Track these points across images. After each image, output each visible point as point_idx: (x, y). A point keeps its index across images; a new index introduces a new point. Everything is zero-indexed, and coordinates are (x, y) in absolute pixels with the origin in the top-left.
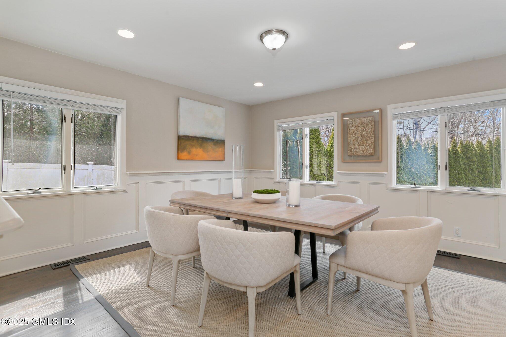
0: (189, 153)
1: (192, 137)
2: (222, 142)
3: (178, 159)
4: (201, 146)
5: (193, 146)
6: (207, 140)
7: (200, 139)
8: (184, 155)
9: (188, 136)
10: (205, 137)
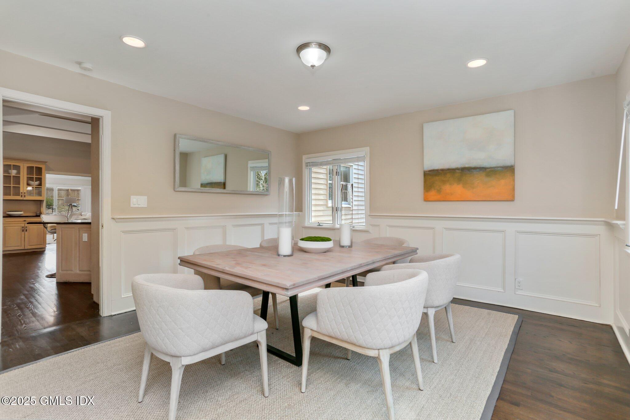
0: (439, 191)
1: (442, 170)
2: (509, 170)
3: (426, 200)
4: (459, 180)
5: (444, 182)
6: (472, 171)
7: (457, 171)
8: (433, 193)
9: (437, 170)
10: (467, 166)
